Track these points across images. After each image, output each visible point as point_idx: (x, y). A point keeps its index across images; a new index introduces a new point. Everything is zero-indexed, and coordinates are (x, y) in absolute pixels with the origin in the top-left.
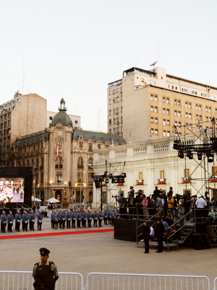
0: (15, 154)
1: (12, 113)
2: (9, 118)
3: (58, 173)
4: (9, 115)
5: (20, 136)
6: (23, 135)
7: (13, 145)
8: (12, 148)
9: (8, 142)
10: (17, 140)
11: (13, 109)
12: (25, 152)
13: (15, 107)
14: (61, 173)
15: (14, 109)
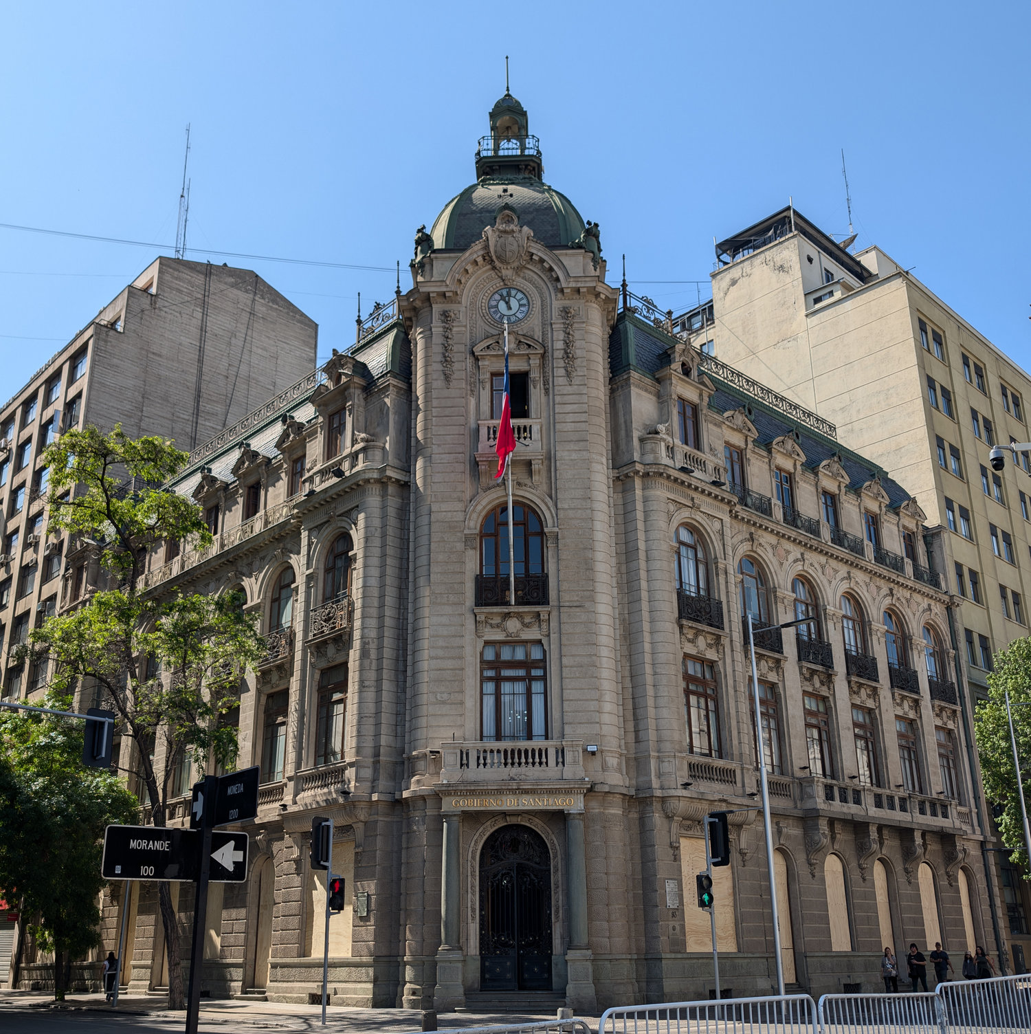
3: (506, 654)
14: (536, 654)
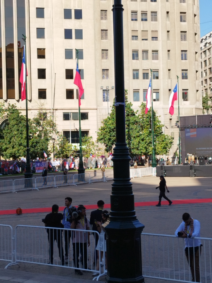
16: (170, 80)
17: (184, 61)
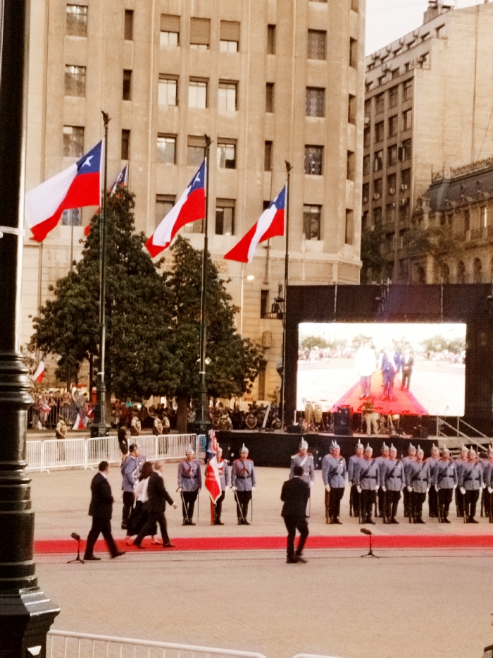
0: (428, 235)
1: (416, 80)
2: (405, 100)
4: (405, 89)
5: (447, 168)
6: (457, 164)
7: (420, 201)
8: (419, 215)
9: (402, 191)
10: (436, 184)
11: (421, 67)
12: (467, 227)
13: (427, 57)
15: (425, 64)
16: (270, 173)
17: (313, 119)
